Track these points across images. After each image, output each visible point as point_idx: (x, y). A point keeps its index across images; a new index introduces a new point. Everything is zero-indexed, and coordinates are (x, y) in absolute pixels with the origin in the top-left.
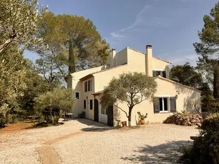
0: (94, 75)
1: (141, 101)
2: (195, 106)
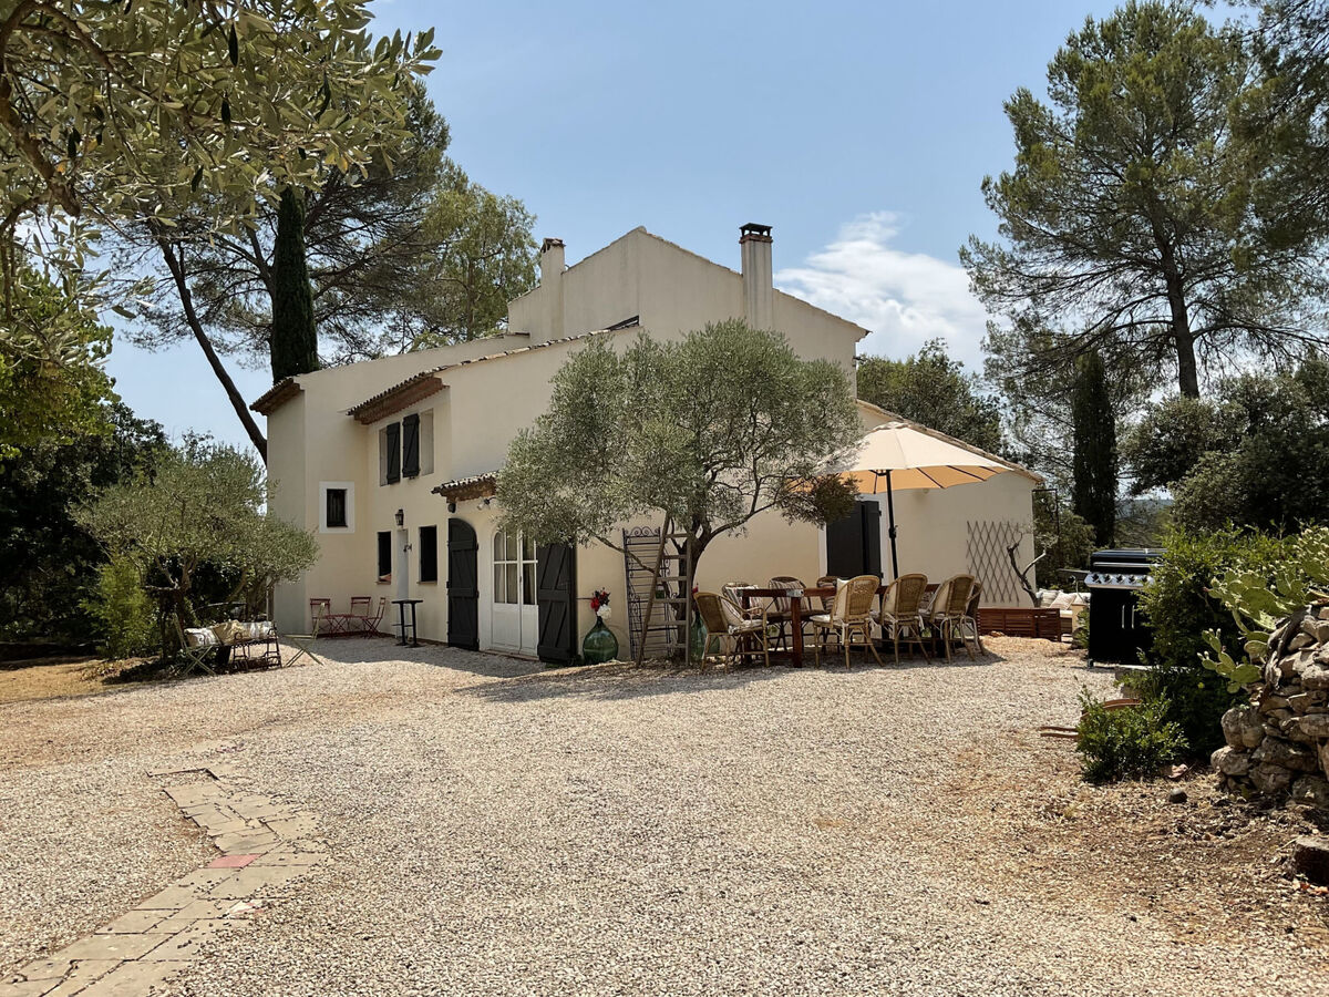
0: (445, 379)
1: (753, 512)
2: (1012, 550)
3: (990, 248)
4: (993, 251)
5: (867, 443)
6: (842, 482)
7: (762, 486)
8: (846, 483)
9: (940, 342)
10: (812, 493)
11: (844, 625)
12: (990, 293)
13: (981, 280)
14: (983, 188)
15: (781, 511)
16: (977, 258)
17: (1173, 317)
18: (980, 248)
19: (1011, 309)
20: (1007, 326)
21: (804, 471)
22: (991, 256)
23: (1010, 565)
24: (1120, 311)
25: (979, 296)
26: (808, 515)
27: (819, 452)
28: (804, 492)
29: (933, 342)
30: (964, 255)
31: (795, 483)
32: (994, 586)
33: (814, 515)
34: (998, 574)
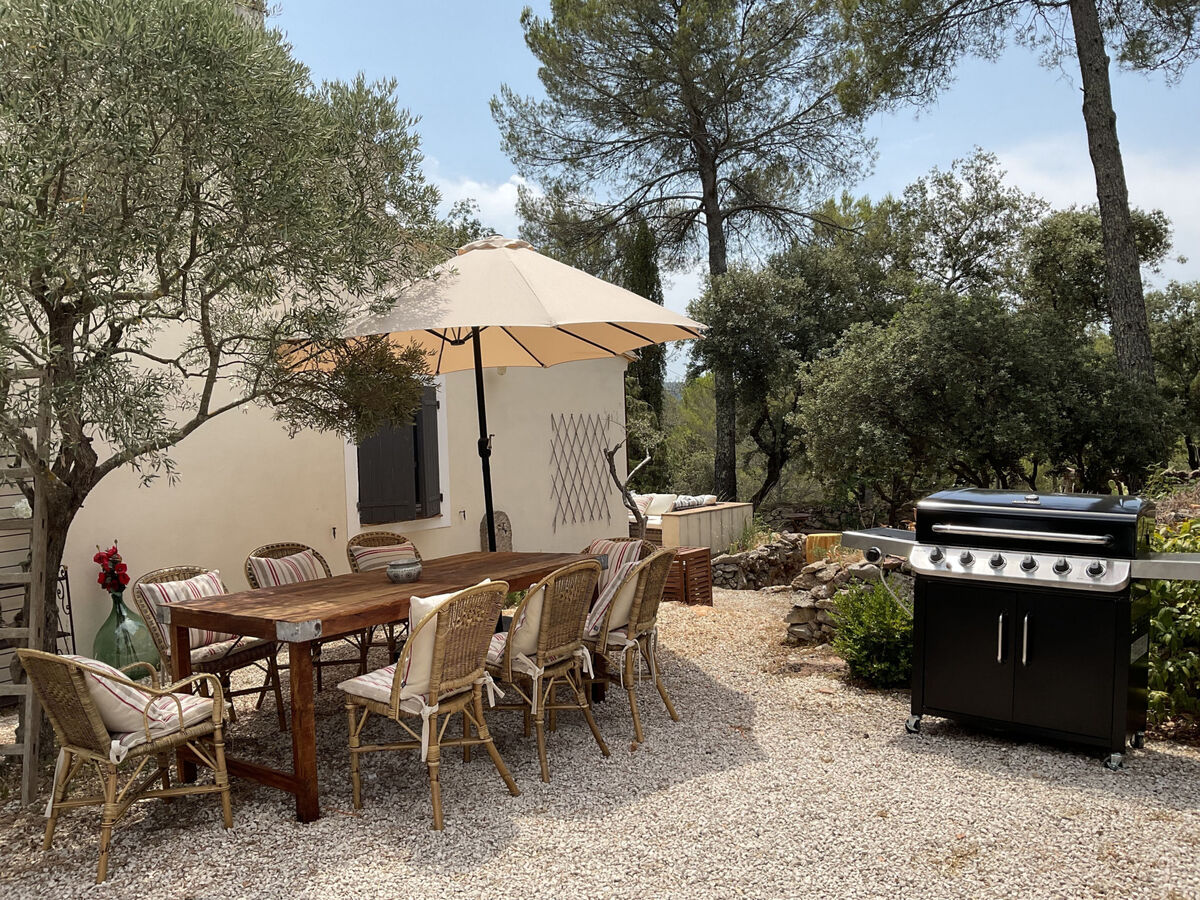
1: (203, 415)
2: (612, 454)
3: (524, 102)
4: (526, 105)
5: (454, 272)
6: (397, 353)
7: (223, 359)
8: (404, 357)
9: (471, 204)
10: (336, 374)
11: (427, 711)
12: (522, 154)
13: (513, 138)
14: (523, 21)
15: (272, 410)
16: (509, 112)
17: (704, 192)
18: (513, 102)
19: (543, 175)
20: (537, 193)
21: (319, 324)
22: (524, 111)
23: (608, 472)
24: (651, 185)
25: (512, 156)
26: (329, 419)
27: (354, 283)
28: (320, 373)
29: (463, 204)
30: (495, 107)
31: (301, 355)
32: (582, 500)
33: (342, 418)
34: (586, 484)
